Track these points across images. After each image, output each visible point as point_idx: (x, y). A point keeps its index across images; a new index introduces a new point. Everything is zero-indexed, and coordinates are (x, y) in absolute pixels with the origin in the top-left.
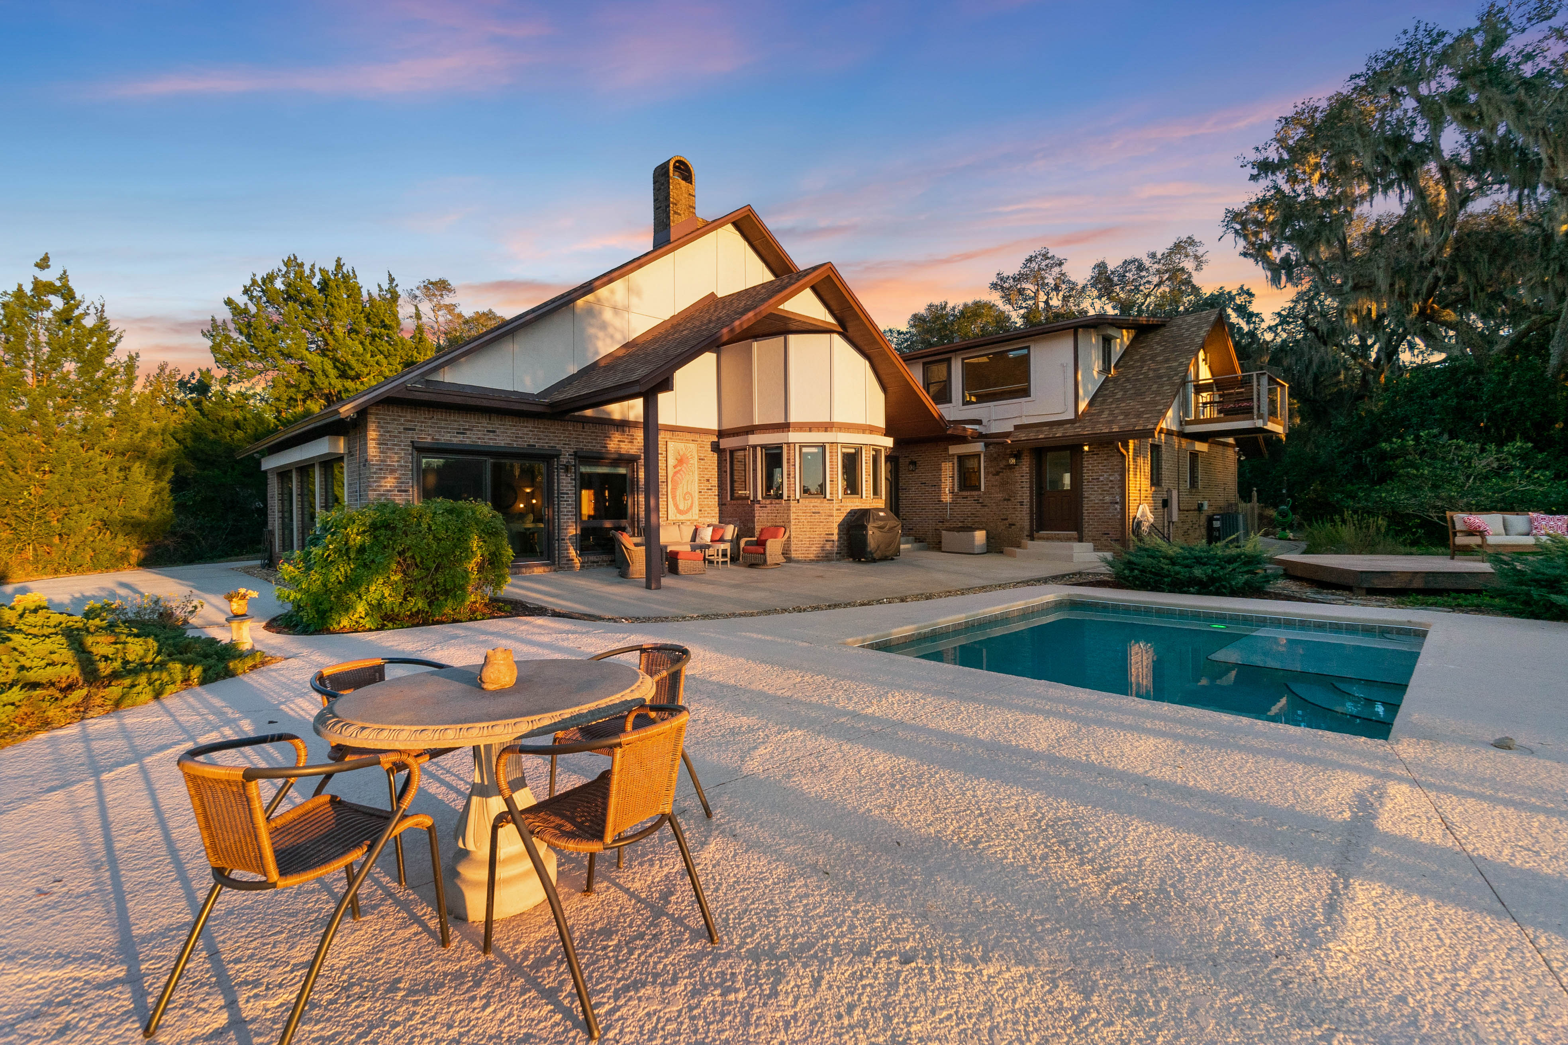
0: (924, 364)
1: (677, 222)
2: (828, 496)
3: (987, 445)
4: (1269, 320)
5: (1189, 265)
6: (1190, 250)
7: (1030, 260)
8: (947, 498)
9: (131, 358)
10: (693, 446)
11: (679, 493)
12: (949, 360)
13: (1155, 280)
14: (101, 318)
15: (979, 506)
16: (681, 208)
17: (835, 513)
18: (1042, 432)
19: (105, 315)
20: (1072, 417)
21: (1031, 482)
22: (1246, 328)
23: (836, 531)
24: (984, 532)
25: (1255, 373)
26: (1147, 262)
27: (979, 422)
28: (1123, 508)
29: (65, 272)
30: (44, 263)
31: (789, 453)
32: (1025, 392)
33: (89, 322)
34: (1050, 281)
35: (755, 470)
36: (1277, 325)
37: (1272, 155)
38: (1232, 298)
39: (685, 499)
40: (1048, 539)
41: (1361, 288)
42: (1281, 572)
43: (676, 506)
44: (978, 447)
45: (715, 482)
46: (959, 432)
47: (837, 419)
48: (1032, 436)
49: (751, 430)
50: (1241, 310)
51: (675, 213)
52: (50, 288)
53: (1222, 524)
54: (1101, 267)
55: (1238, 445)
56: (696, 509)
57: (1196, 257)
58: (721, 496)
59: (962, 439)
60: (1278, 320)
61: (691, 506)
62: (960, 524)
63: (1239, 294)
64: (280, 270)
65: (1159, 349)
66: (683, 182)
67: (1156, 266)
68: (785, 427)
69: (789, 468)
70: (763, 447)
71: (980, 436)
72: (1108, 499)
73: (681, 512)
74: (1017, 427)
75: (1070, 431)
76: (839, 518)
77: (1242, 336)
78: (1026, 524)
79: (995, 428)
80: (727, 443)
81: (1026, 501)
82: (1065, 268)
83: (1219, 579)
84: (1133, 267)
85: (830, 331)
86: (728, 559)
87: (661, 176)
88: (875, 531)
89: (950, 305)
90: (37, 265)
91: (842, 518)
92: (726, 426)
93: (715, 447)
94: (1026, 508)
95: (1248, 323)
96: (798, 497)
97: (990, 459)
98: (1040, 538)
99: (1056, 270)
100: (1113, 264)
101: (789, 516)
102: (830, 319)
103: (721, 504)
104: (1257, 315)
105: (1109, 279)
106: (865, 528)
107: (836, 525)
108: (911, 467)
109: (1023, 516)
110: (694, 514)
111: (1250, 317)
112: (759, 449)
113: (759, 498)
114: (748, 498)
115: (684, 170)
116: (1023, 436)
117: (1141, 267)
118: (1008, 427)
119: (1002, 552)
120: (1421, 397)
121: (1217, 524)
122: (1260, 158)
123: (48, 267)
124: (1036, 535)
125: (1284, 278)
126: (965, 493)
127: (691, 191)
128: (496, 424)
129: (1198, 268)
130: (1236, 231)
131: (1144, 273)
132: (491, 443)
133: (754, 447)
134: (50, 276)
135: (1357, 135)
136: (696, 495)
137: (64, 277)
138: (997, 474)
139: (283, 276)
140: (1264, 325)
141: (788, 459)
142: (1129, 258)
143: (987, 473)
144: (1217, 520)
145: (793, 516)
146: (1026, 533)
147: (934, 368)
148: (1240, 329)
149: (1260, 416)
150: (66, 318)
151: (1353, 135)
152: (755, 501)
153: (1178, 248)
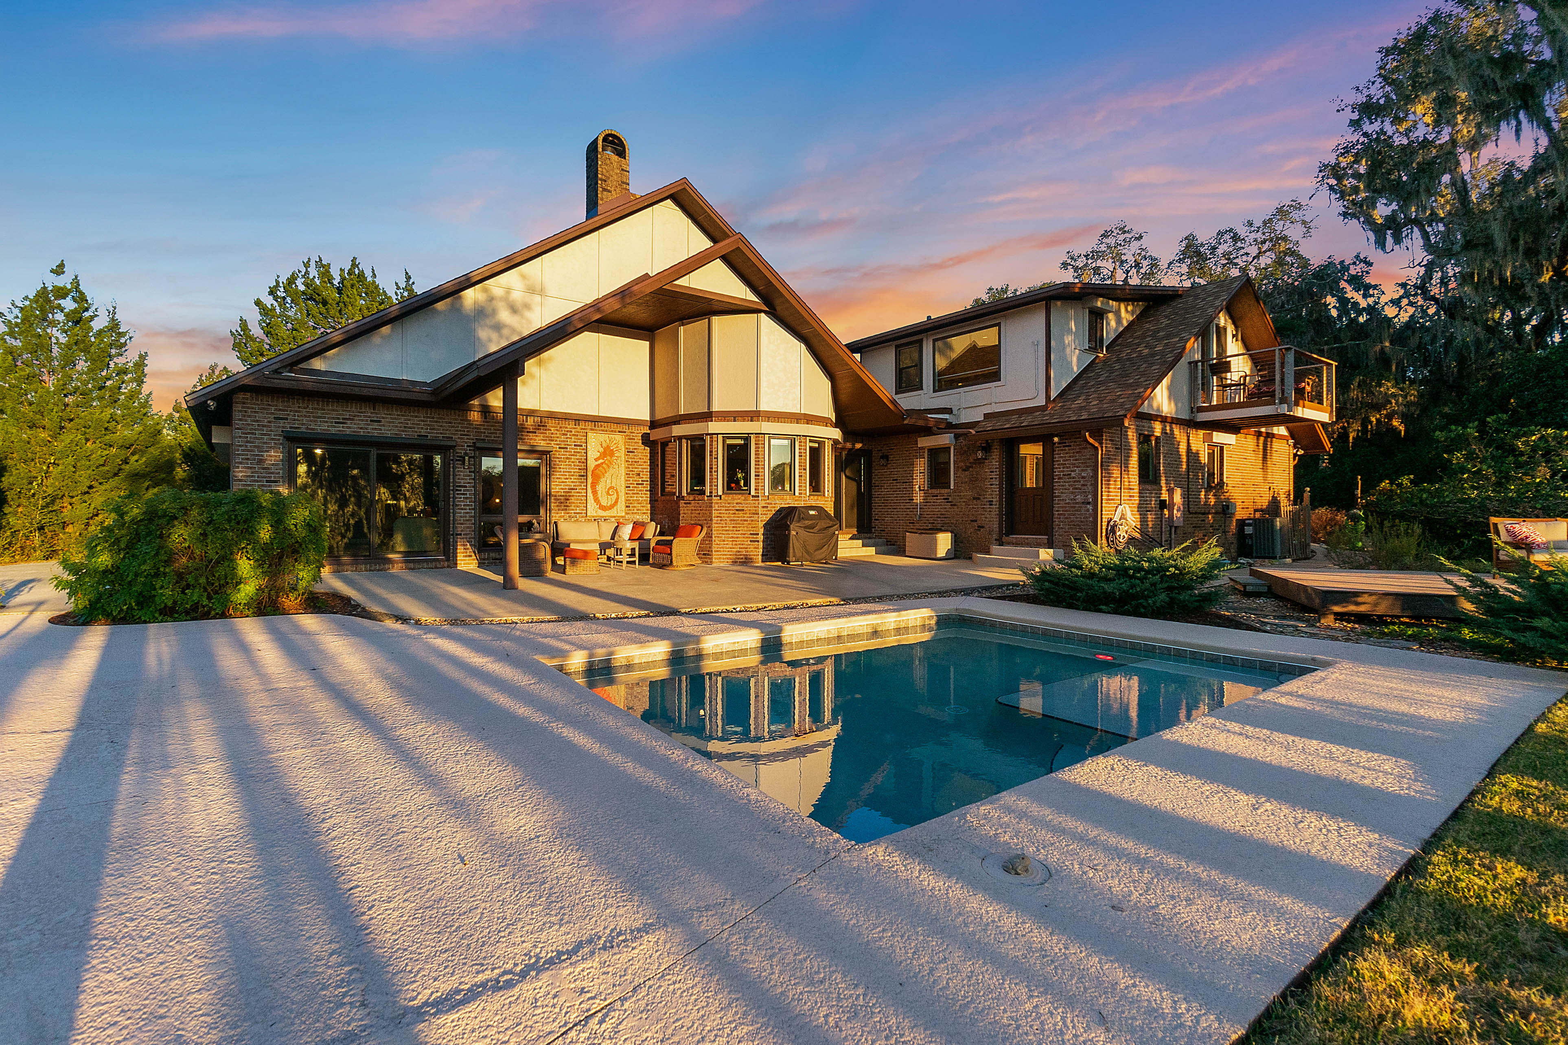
0: (897, 347)
1: (605, 200)
2: (753, 493)
3: (957, 437)
4: (1392, 292)
5: (1294, 232)
6: (1296, 215)
7: (1105, 235)
8: (918, 498)
9: (141, 356)
10: (619, 438)
11: (600, 488)
12: (920, 342)
13: (1254, 251)
14: (113, 319)
15: (948, 506)
16: (611, 184)
17: (760, 510)
18: (1008, 421)
19: (117, 316)
20: (1041, 401)
21: (1001, 479)
22: (1363, 304)
23: (762, 531)
24: (949, 535)
25: (1277, 349)
26: (1242, 231)
27: (949, 411)
28: (1095, 510)
29: (76, 277)
30: (59, 270)
31: (711, 445)
32: (995, 376)
33: (99, 324)
34: (1129, 257)
35: (680, 463)
36: (1401, 297)
37: (1377, 92)
38: (1345, 268)
39: (608, 493)
40: (1017, 544)
41: (1476, 246)
42: (1265, 589)
43: (596, 500)
44: (946, 439)
45: (646, 476)
46: (921, 423)
47: (764, 407)
48: (998, 425)
49: (679, 420)
50: (1357, 282)
51: (604, 190)
52: (62, 293)
53: (1255, 529)
54: (1190, 240)
55: (1292, 436)
56: (621, 505)
57: (1304, 222)
58: (652, 491)
59: (927, 431)
60: (1402, 292)
61: (616, 502)
62: (930, 526)
63: (1354, 263)
64: (300, 272)
65: (1166, 322)
66: (615, 158)
67: (1253, 236)
68: (707, 416)
69: (711, 461)
70: (687, 438)
71: (950, 426)
72: (1079, 498)
73: (602, 508)
74: (987, 416)
75: (1038, 419)
76: (765, 517)
77: (1360, 312)
78: (996, 526)
79: (965, 417)
80: (658, 434)
81: (995, 500)
82: (1144, 242)
83: (1134, 597)
84: (1227, 237)
85: (757, 311)
86: (637, 559)
87: (592, 151)
88: (802, 532)
89: (1011, 289)
90: (52, 271)
91: (769, 516)
92: (659, 416)
93: (646, 440)
94: (995, 507)
95: (1365, 296)
96: (720, 493)
97: (960, 452)
98: (1009, 544)
99: (1135, 245)
100: (1205, 236)
101: (711, 513)
102: (752, 297)
103: (653, 501)
104: (1375, 287)
105: (1198, 253)
106: (787, 528)
107: (761, 524)
108: (883, 462)
109: (992, 517)
110: (620, 510)
111: (1366, 289)
112: (684, 441)
113: (684, 493)
114: (674, 494)
115: (615, 144)
116: (989, 426)
117: (1236, 238)
118: (977, 416)
119: (970, 558)
120: (1552, 378)
121: (1249, 530)
122: (1361, 99)
123: (63, 273)
124: (1005, 539)
125: (1390, 240)
126: (935, 491)
127: (624, 167)
128: (383, 413)
129: (1307, 234)
130: (1331, 188)
131: (1239, 244)
132: (376, 433)
133: (680, 438)
134: (64, 281)
135: (1448, 57)
136: (622, 491)
137: (76, 282)
138: (966, 469)
139: (303, 276)
140: (1384, 299)
141: (711, 452)
142: (1223, 228)
143: (957, 469)
144: (1249, 525)
145: (715, 513)
146: (995, 536)
147: (906, 350)
148: (1356, 304)
149: (1283, 400)
150: (77, 319)
151: (1444, 56)
152: (681, 497)
153: (1281, 213)
